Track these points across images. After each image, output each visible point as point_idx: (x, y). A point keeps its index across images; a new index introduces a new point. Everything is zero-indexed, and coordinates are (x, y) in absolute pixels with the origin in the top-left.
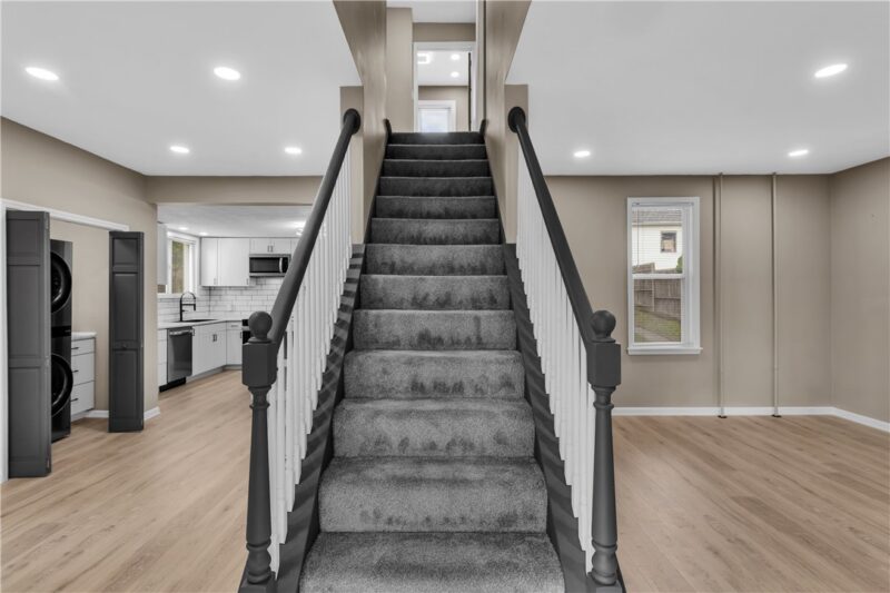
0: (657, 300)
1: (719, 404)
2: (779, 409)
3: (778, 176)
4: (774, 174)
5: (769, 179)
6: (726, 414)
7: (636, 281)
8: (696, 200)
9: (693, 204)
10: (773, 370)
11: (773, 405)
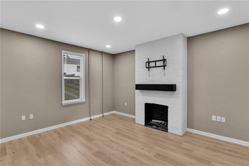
0: (75, 84)
1: (90, 116)
2: (104, 114)
3: (104, 52)
4: (103, 51)
5: (102, 53)
6: (92, 118)
7: (65, 79)
8: (84, 55)
9: (83, 56)
10: (103, 104)
11: (103, 113)
